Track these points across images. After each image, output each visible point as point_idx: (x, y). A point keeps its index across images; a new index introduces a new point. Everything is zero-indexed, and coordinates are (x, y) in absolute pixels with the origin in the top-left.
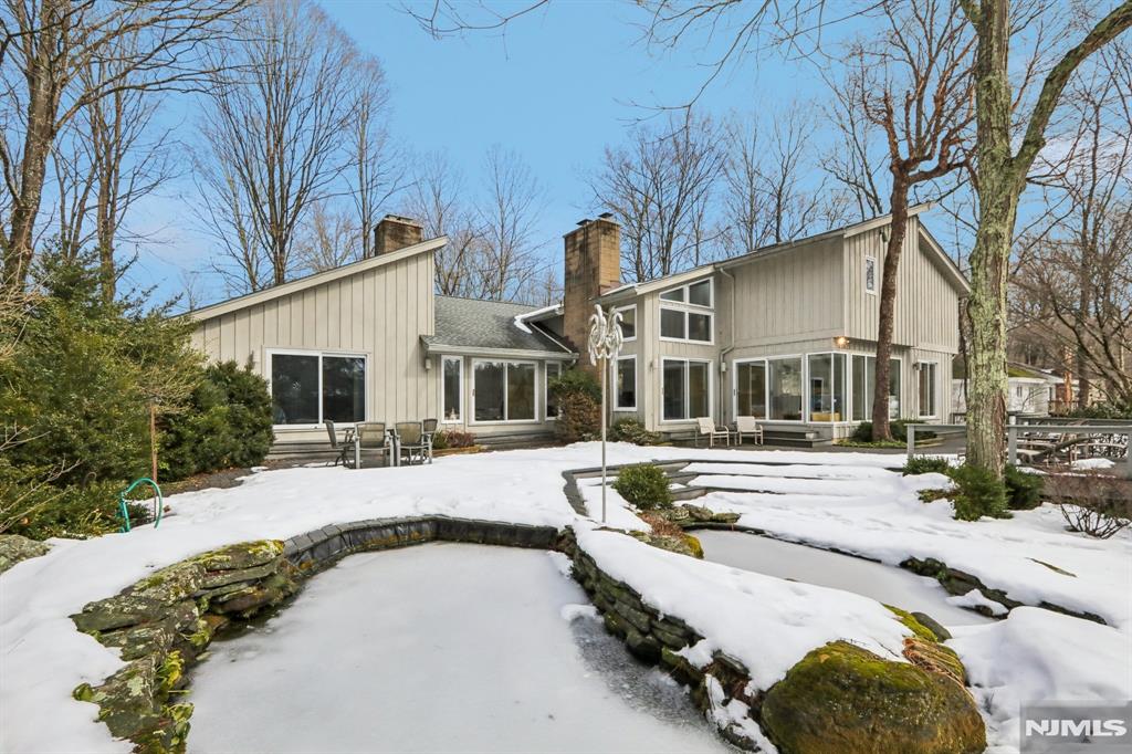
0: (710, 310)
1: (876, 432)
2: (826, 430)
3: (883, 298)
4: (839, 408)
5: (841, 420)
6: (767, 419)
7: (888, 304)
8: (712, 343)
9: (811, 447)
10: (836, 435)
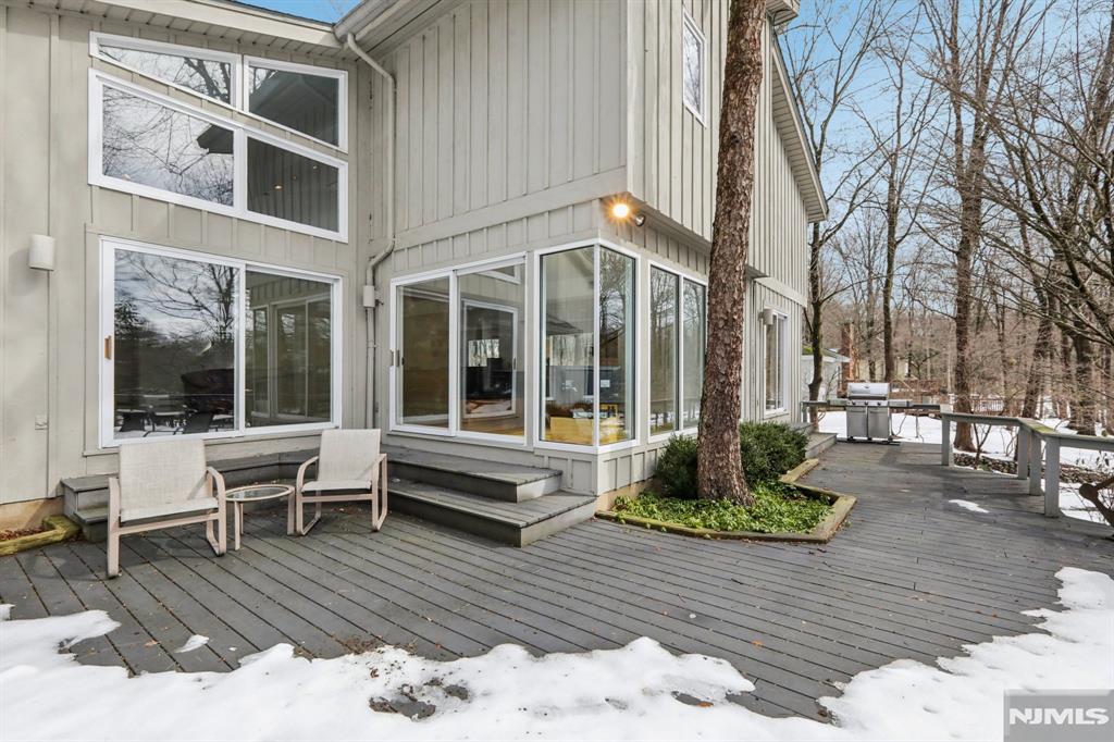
0: (339, 154)
1: (706, 473)
2: (579, 470)
3: (730, 87)
4: (614, 402)
5: (621, 437)
6: (454, 430)
7: (743, 102)
8: (343, 235)
9: (516, 544)
10: (604, 484)
